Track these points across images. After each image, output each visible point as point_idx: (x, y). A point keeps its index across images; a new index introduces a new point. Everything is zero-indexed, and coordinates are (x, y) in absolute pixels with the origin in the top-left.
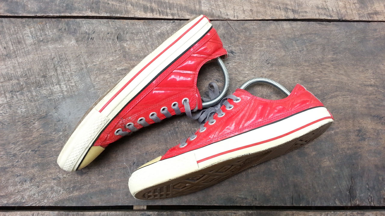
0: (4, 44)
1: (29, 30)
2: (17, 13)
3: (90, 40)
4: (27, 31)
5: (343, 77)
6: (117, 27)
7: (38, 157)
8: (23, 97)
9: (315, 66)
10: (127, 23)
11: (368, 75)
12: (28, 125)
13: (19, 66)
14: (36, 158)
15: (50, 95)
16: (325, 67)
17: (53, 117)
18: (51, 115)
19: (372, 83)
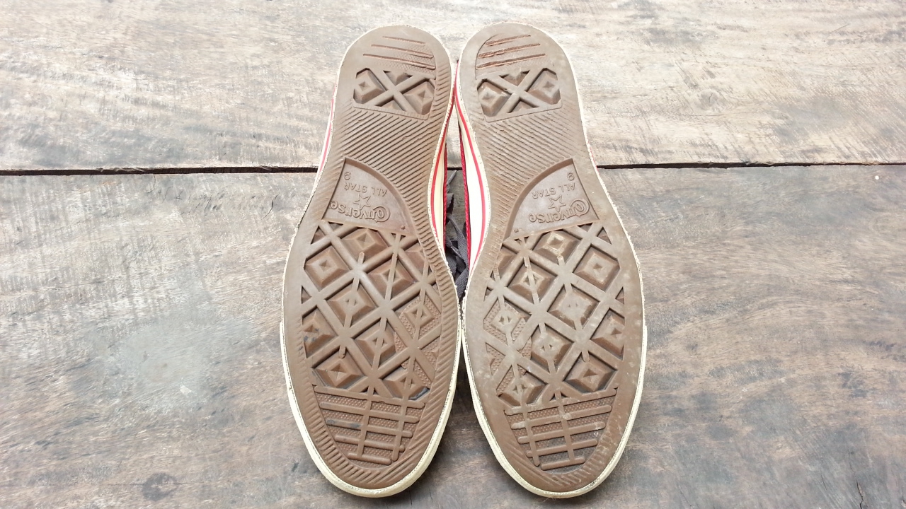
0: (18, 222)
1: (79, 195)
2: (60, 166)
3: (211, 209)
4: (76, 195)
5: (779, 266)
6: (274, 186)
7: (50, 459)
8: (39, 325)
9: (711, 247)
10: (294, 179)
11: (833, 262)
12: (39, 385)
13: (43, 262)
14: (45, 461)
15: (104, 318)
16: (732, 248)
17: (103, 365)
18: (99, 361)
19: (848, 274)
